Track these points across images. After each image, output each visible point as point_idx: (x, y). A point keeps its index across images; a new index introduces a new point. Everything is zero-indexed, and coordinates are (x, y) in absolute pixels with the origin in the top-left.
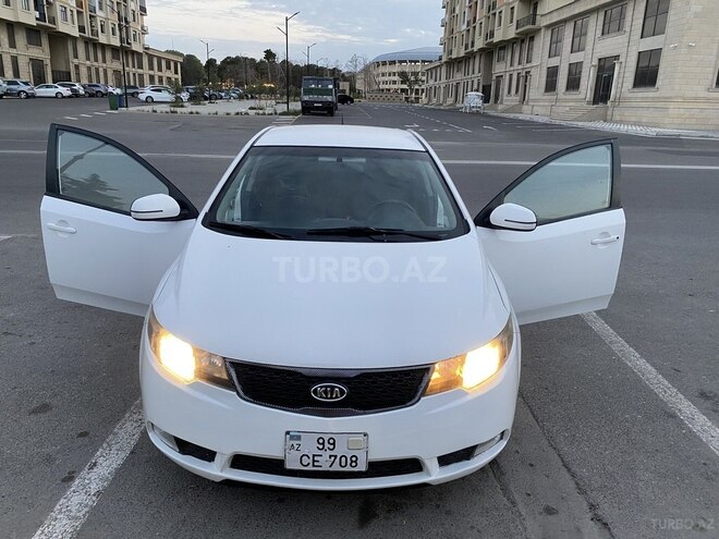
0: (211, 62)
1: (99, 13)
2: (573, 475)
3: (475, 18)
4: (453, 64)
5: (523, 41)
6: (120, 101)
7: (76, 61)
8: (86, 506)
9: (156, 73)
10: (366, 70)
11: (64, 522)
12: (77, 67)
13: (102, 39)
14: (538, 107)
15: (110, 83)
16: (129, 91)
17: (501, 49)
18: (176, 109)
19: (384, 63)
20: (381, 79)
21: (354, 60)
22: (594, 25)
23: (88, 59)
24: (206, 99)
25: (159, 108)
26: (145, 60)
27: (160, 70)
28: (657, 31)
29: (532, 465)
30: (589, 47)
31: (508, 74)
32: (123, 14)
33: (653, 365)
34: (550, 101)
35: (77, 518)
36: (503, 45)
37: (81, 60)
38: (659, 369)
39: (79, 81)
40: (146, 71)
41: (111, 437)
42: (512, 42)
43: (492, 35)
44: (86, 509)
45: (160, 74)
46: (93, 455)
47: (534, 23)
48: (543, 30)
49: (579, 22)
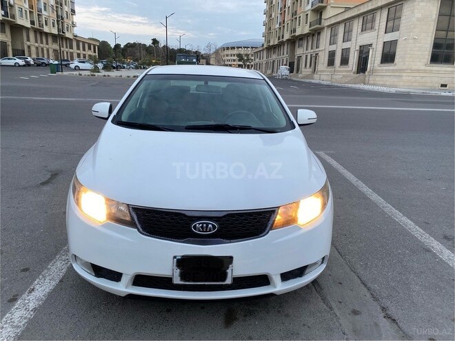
0: (117, 46)
1: (44, 12)
2: (369, 289)
3: (284, 21)
4: (271, 49)
5: (313, 35)
6: (58, 68)
7: (28, 43)
8: (26, 318)
9: (82, 52)
10: (217, 52)
11: (9, 330)
12: (29, 47)
13: (46, 29)
14: (324, 75)
15: (51, 57)
16: (63, 63)
17: (300, 40)
18: (94, 74)
19: (228, 48)
20: (226, 58)
21: (209, 46)
22: (357, 26)
23: (36, 42)
24: (114, 68)
25: (83, 73)
26: (74, 44)
27: (84, 50)
28: (395, 29)
29: (341, 283)
30: (353, 39)
31: (305, 55)
32: (60, 14)
33: (412, 220)
34: (331, 72)
35: (18, 327)
36: (302, 38)
37: (32, 42)
38: (416, 223)
39: (30, 56)
40: (75, 50)
41: (45, 271)
42: (307, 35)
43: (295, 31)
44: (26, 321)
45: (84, 52)
46: (32, 283)
47: (320, 24)
48: (326, 28)
49: (348, 24)
